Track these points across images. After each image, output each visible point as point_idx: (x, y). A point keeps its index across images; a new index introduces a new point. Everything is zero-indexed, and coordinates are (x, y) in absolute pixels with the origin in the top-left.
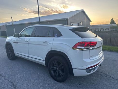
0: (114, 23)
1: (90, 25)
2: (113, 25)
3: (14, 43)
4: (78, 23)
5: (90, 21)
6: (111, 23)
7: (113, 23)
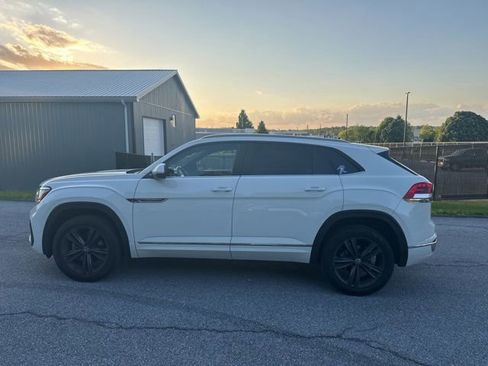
0: (249, 126)
1: (197, 126)
2: (247, 131)
3: (130, 200)
4: (164, 121)
5: (196, 116)
6: (239, 126)
7: (244, 127)
